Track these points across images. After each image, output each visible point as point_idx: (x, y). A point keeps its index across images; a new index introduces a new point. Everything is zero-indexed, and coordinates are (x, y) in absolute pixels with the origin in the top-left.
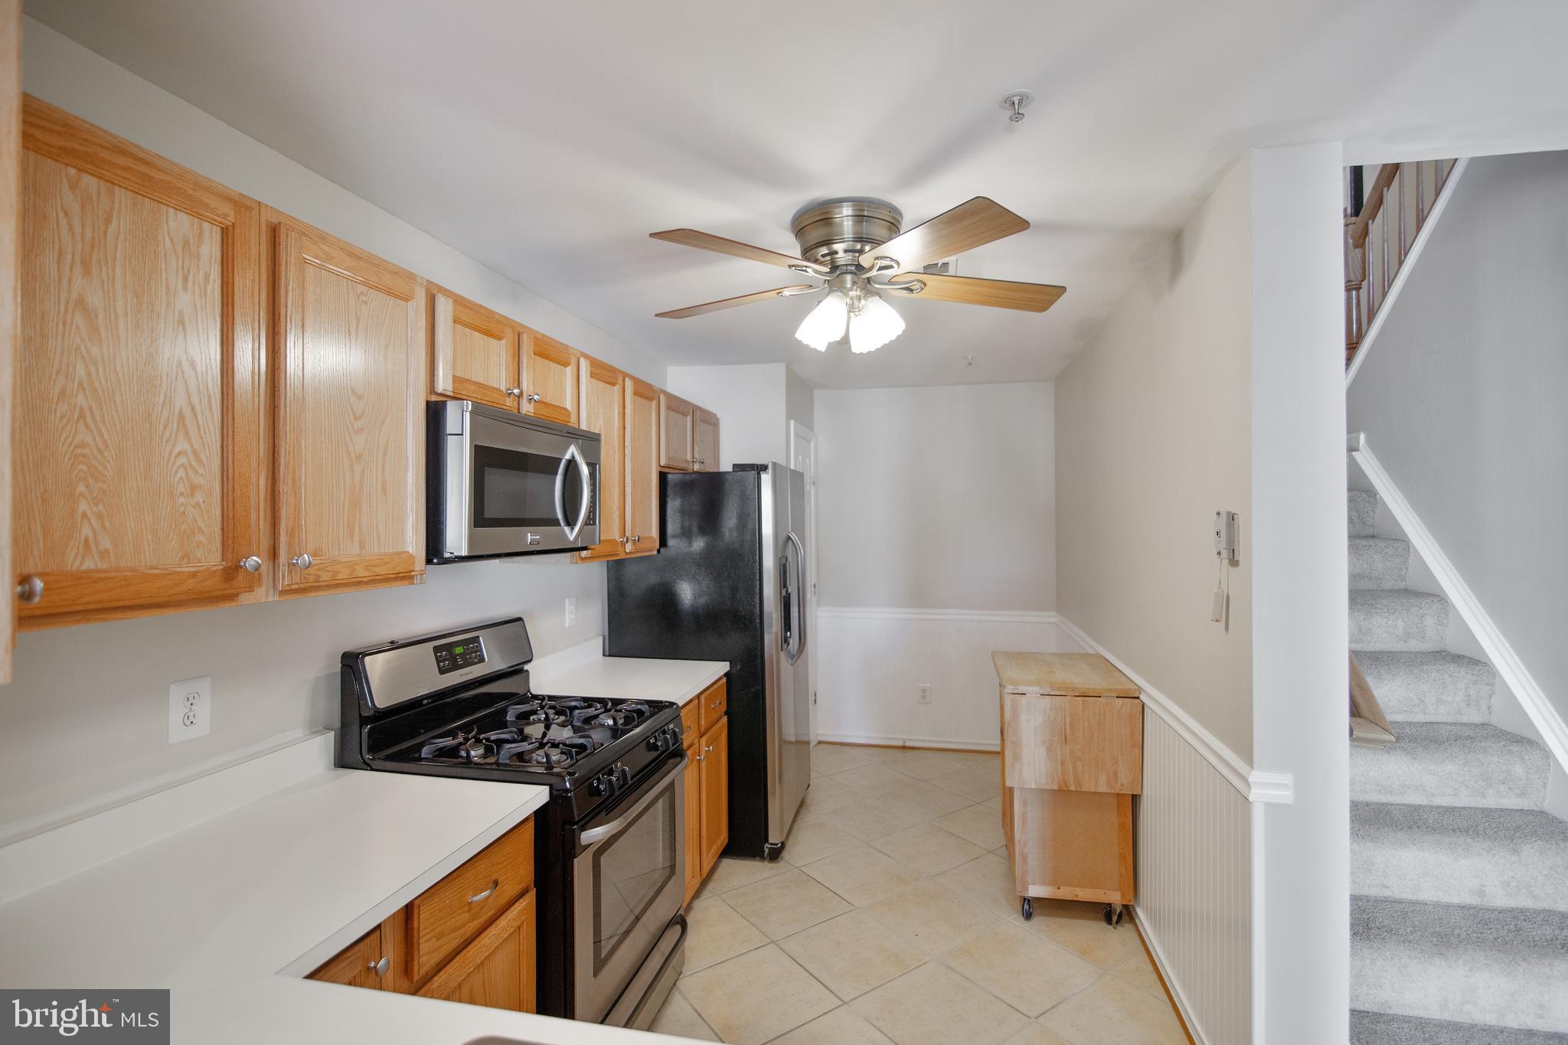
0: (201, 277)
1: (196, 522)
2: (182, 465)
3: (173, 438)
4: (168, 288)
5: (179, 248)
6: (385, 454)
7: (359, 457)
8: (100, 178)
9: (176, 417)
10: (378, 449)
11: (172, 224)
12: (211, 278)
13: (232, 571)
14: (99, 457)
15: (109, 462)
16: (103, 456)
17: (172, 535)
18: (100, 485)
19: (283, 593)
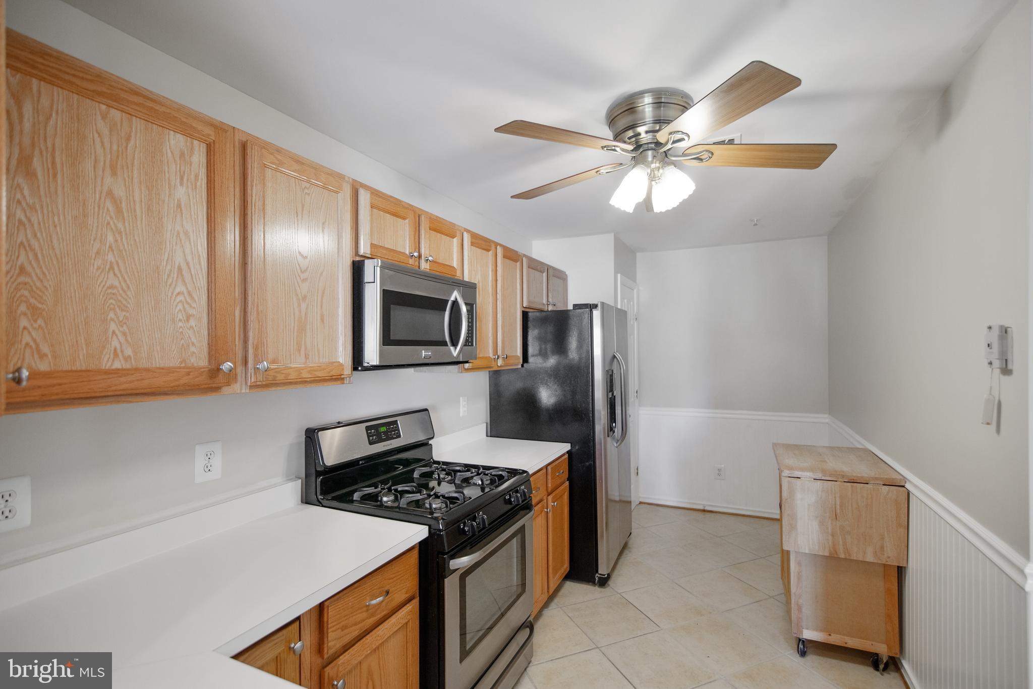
0: (192, 177)
1: (190, 338)
2: (181, 301)
3: (174, 283)
4: (169, 184)
5: (177, 159)
6: (322, 296)
7: (304, 298)
8: (122, 111)
9: (176, 269)
10: (318, 293)
11: (172, 142)
12: (200, 177)
13: (215, 372)
14: (123, 295)
15: (130, 298)
16: (127, 296)
17: (174, 347)
18: (124, 313)
19: (251, 387)
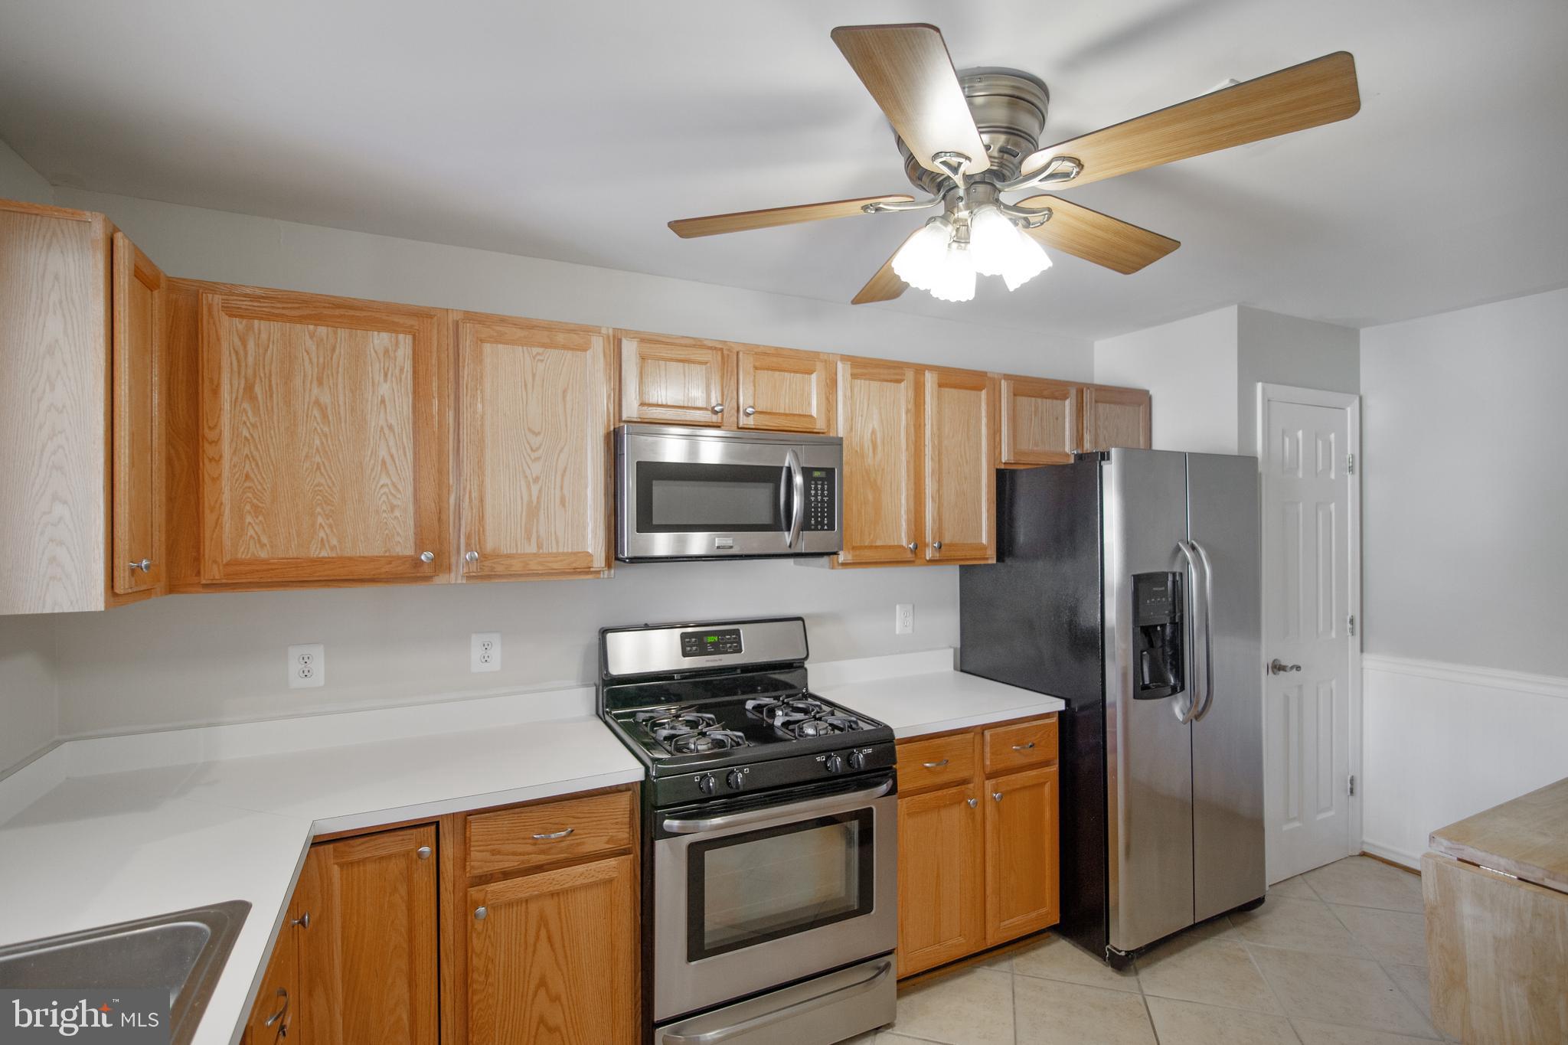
0: (397, 371)
1: (395, 529)
2: (385, 493)
3: (378, 475)
4: (373, 382)
5: (381, 356)
6: (563, 476)
8: (328, 326)
9: (380, 462)
10: (556, 472)
11: (376, 342)
12: (405, 370)
13: (414, 562)
14: (329, 491)
15: (335, 494)
16: (333, 491)
17: (378, 537)
18: (329, 507)
19: (469, 578)
